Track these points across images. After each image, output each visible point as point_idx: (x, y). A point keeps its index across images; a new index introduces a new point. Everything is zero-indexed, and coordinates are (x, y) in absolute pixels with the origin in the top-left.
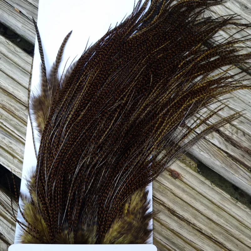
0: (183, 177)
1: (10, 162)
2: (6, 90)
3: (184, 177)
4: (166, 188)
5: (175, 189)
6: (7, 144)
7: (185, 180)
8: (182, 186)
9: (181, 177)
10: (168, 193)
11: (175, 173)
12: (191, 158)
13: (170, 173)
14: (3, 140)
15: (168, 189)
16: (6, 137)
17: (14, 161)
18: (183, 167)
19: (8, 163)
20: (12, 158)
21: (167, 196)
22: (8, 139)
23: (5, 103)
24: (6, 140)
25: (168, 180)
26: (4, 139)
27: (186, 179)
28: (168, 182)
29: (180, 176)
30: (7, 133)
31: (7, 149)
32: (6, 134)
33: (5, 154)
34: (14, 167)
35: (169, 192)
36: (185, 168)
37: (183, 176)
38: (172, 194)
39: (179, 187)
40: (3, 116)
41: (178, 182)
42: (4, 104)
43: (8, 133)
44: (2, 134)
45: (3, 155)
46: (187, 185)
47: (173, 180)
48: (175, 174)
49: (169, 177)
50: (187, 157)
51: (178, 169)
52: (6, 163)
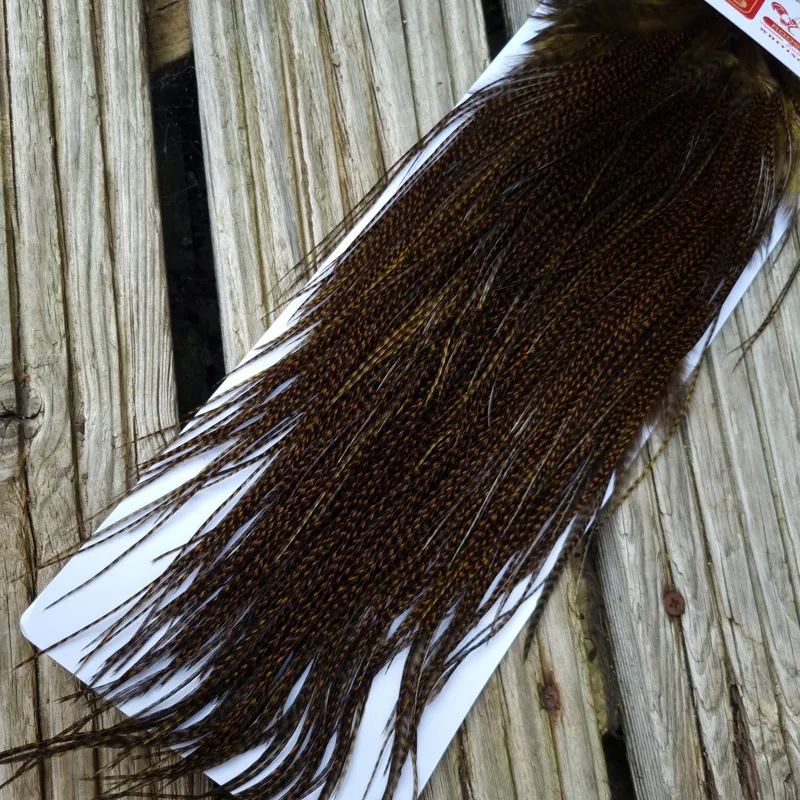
0: (562, 720)
1: (246, 305)
2: (384, 155)
3: (566, 723)
4: (501, 705)
5: (517, 729)
6: (277, 262)
7: (558, 733)
8: (543, 739)
9: (559, 718)
10: (497, 719)
11: (552, 693)
12: (608, 703)
13: (543, 684)
14: (278, 249)
15: (505, 711)
16: (289, 248)
17: (258, 312)
18: (584, 699)
19: (242, 303)
20: (258, 301)
21: (489, 724)
22: (290, 255)
23: (358, 179)
24: (284, 253)
25: (524, 694)
26: (283, 247)
27: (564, 734)
28: (520, 696)
29: (559, 713)
30: (300, 241)
31: (267, 273)
32: (297, 242)
33: (253, 279)
34: (245, 324)
35: (500, 722)
36: (587, 707)
37: (565, 719)
38: (502, 731)
39: (531, 732)
40: (327, 200)
41: (540, 720)
42: (353, 180)
43: (300, 244)
44: (290, 234)
45: (249, 277)
46: (555, 749)
47: (536, 705)
48: (552, 696)
49: (534, 690)
50: (602, 692)
51: (569, 694)
52: (236, 298)
